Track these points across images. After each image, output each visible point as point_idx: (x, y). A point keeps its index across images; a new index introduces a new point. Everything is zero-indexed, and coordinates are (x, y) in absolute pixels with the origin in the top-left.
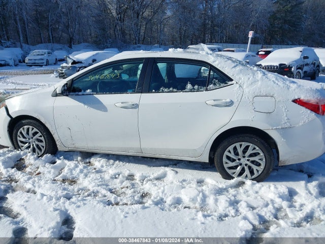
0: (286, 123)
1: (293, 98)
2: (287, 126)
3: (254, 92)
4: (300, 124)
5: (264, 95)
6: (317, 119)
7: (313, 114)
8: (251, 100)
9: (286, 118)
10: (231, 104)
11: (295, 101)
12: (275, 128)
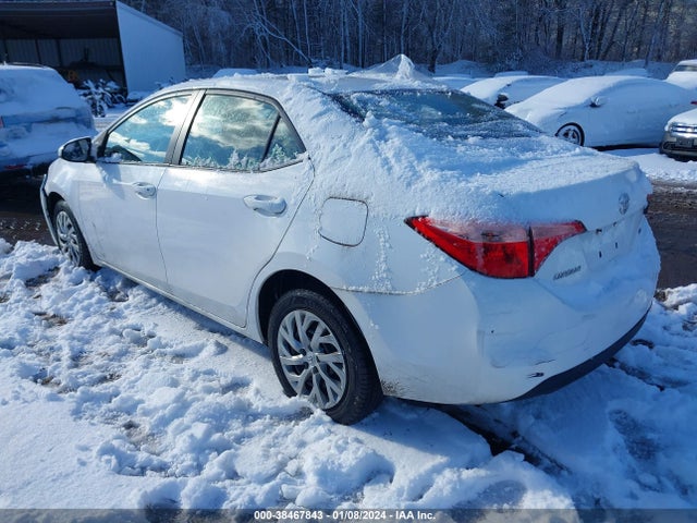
0: (382, 280)
1: (409, 213)
2: (383, 290)
3: (331, 187)
4: (417, 290)
5: (349, 196)
6: (462, 283)
7: (453, 267)
8: (319, 204)
9: (384, 267)
10: (281, 209)
11: (412, 222)
12: (354, 288)
